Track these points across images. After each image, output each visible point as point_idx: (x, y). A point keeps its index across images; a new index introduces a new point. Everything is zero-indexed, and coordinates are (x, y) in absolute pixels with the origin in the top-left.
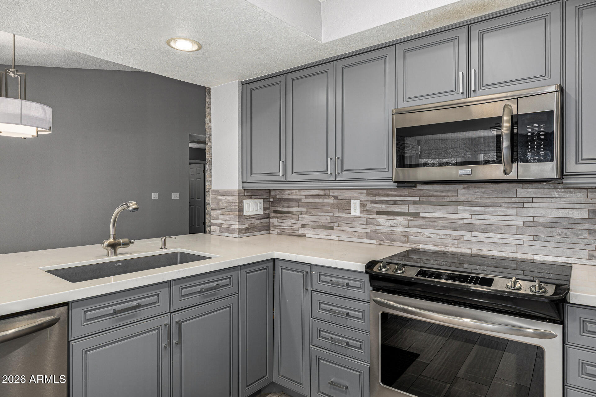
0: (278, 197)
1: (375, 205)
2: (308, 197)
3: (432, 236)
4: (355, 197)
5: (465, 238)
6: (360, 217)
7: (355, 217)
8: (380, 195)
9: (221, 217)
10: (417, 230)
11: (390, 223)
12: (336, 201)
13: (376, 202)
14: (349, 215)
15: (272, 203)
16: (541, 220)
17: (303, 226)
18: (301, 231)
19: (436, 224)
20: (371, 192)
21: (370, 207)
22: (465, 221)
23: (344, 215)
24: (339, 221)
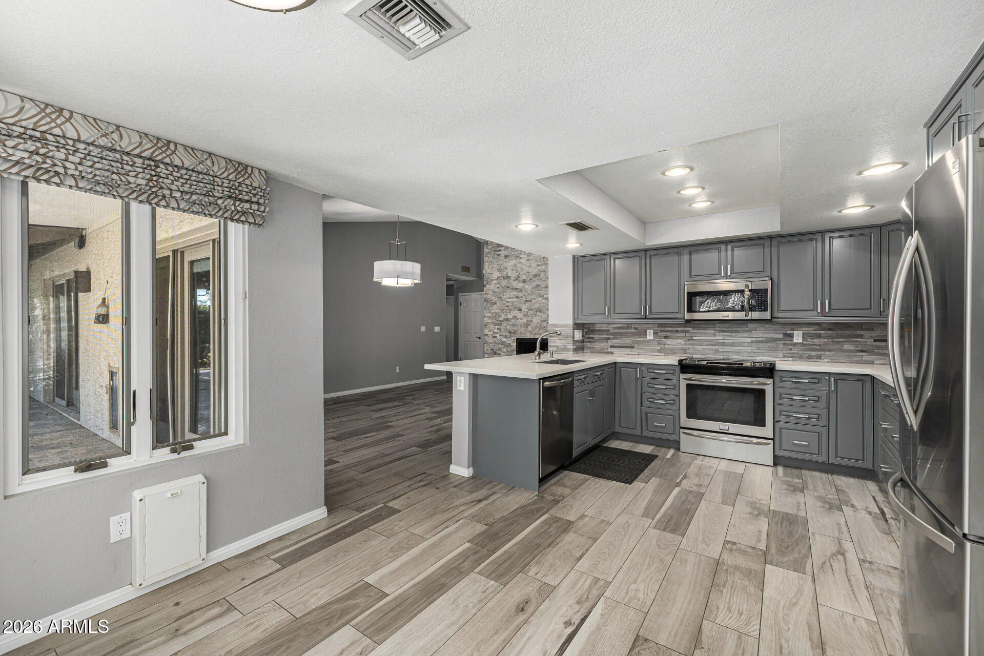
0: (591, 328)
1: (664, 333)
2: (615, 328)
3: (700, 349)
4: (650, 329)
5: (720, 350)
6: (653, 340)
7: (650, 340)
8: (667, 327)
9: (558, 341)
10: (691, 347)
11: (674, 343)
12: (636, 331)
13: (664, 331)
14: (646, 339)
15: (586, 332)
16: (760, 339)
17: (611, 347)
18: (610, 350)
19: (702, 343)
20: (660, 325)
21: (660, 334)
22: (720, 341)
23: (642, 339)
24: (638, 343)
